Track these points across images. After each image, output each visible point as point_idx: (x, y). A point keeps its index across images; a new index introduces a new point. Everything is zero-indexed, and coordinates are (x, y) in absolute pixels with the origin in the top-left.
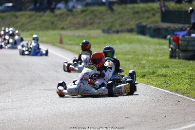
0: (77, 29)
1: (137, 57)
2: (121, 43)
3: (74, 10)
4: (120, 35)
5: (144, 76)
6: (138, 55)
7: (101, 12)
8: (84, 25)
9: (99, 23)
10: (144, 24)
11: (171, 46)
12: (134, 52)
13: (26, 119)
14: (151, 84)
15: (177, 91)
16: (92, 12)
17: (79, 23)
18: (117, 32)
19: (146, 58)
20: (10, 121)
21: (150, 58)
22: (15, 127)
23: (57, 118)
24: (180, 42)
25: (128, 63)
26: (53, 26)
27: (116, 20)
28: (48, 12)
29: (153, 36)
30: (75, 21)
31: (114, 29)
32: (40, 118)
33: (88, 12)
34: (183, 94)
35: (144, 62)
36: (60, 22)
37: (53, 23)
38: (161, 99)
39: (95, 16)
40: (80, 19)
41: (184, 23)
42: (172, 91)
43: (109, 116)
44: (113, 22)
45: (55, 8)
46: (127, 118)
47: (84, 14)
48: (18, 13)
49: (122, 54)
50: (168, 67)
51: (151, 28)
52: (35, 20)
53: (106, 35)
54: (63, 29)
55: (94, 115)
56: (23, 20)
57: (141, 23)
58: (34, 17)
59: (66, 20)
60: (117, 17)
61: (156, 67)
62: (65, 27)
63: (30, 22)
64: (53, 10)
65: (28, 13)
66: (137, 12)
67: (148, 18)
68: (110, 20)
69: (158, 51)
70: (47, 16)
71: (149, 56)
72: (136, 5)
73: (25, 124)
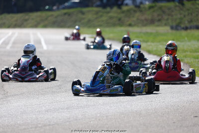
0: (145, 25)
2: (189, 41)
3: (142, 6)
4: (189, 31)
7: (169, 9)
8: (152, 22)
9: (167, 19)
13: (93, 118)
16: (161, 8)
17: (146, 20)
18: (186, 29)
20: (76, 120)
22: (81, 126)
23: (124, 117)
25: (197, 60)
26: (120, 22)
27: (185, 16)
28: (115, 9)
30: (143, 18)
31: (183, 26)
32: (107, 116)
33: (156, 8)
36: (127, 19)
37: (120, 20)
39: (164, 12)
40: (148, 15)
43: (177, 114)
44: (181, 19)
45: (122, 4)
46: (196, 117)
47: (152, 10)
48: (85, 10)
49: (191, 52)
52: (101, 16)
53: (174, 32)
54: (130, 25)
55: (162, 113)
56: (90, 16)
58: (100, 14)
59: (133, 17)
60: (186, 13)
62: (133, 23)
63: (96, 18)
64: (119, 6)
65: (95, 9)
68: (179, 16)
70: (114, 12)
73: (92, 122)
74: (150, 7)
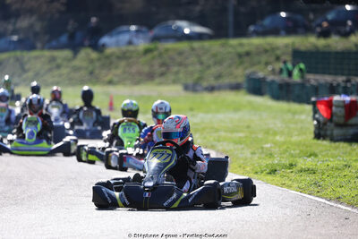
0: (137, 83)
1: (253, 136)
3: (131, 48)
4: (216, 94)
5: (273, 172)
6: (255, 133)
7: (181, 53)
8: (149, 77)
9: (177, 73)
10: (261, 75)
11: (317, 116)
12: (248, 127)
14: (289, 187)
15: (338, 199)
16: (166, 52)
17: (140, 73)
18: (211, 89)
19: (270, 138)
21: (278, 138)
24: (334, 108)
25: (240, 147)
26: (92, 78)
27: (208, 67)
29: (277, 97)
30: (134, 70)
31: (205, 84)
33: (156, 53)
34: (352, 206)
35: (268, 145)
36: (104, 72)
37: (92, 73)
38: (312, 215)
40: (142, 65)
41: (336, 74)
42: (330, 200)
44: (202, 72)
47: (149, 56)
49: (226, 131)
50: (315, 155)
51: (273, 82)
52: (59, 67)
53: (190, 95)
54: (110, 83)
56: (38, 66)
57: (254, 73)
59: (117, 68)
60: (211, 62)
61: (292, 156)
62: (115, 79)
66: (248, 54)
67: (267, 64)
68: (198, 68)
69: (292, 126)
71: (275, 134)
72: (244, 41)
74: (147, 51)
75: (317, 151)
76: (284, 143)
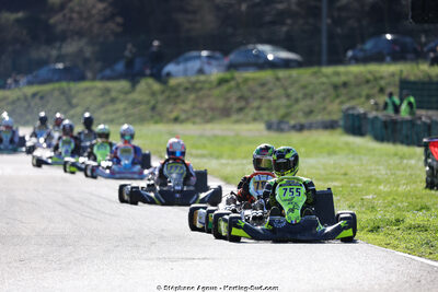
1: (352, 185)
4: (306, 134)
5: (375, 229)
6: (354, 181)
7: (263, 84)
9: (259, 108)
10: (361, 110)
11: (430, 161)
12: (345, 174)
14: (395, 247)
17: (212, 108)
18: (300, 128)
19: (373, 187)
21: (381, 187)
26: (154, 114)
27: (297, 100)
29: (380, 138)
30: (205, 104)
31: (292, 122)
33: (232, 83)
35: (370, 197)
36: (169, 107)
37: (153, 108)
38: (423, 282)
40: (216, 98)
44: (289, 107)
47: (225, 87)
48: (76, 87)
50: (428, 209)
51: (376, 118)
53: (274, 135)
54: (176, 120)
56: (88, 100)
57: (353, 108)
59: (185, 101)
60: (300, 95)
61: (399, 209)
62: (183, 116)
63: (103, 105)
66: (345, 85)
67: (368, 97)
69: (399, 173)
71: (378, 182)
72: (341, 69)
74: (222, 82)
75: (429, 204)
76: (389, 194)
